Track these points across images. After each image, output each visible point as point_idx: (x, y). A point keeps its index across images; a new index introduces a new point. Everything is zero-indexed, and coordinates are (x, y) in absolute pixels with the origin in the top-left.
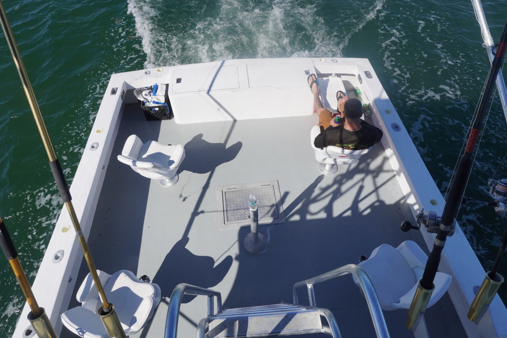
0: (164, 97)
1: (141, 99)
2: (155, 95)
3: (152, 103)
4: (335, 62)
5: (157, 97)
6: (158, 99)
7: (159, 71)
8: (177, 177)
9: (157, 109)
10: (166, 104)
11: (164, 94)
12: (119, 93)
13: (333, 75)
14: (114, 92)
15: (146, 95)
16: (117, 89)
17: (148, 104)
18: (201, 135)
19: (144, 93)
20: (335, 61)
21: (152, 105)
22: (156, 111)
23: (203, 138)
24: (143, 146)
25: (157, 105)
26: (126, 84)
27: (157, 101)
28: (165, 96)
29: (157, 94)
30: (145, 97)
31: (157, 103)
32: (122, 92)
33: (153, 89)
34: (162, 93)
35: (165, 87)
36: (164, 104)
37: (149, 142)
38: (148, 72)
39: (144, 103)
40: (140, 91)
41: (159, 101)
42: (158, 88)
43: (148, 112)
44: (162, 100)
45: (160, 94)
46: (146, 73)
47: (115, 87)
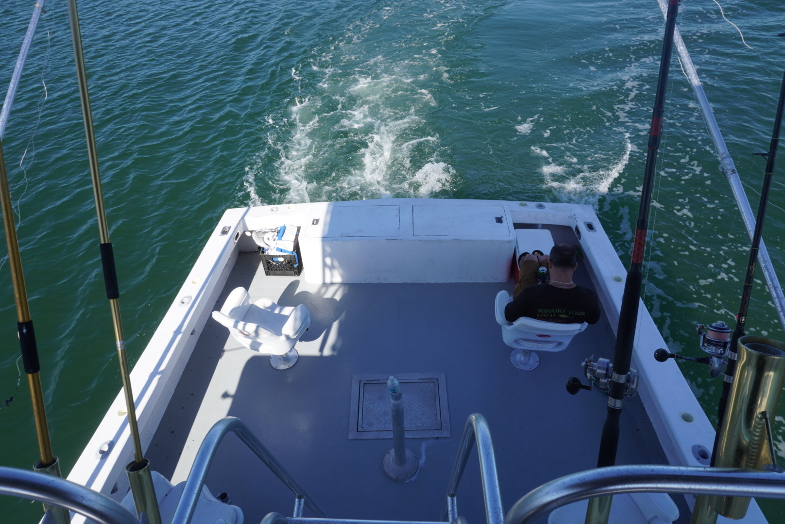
0: (293, 243)
1: (260, 243)
2: (281, 240)
3: (275, 250)
4: (541, 208)
5: (284, 242)
6: (284, 246)
7: (290, 208)
8: (295, 356)
9: (281, 260)
10: (295, 254)
11: (293, 240)
12: (231, 233)
13: (539, 226)
14: (224, 232)
15: (269, 239)
16: (230, 228)
17: (269, 252)
19: (266, 236)
21: (275, 253)
22: (279, 262)
25: (281, 254)
27: (282, 248)
29: (283, 238)
30: (268, 242)
31: (282, 251)
32: (235, 233)
33: (280, 232)
34: (290, 237)
35: (297, 229)
36: (292, 253)
39: (263, 250)
40: (262, 233)
41: (285, 249)
42: (287, 231)
43: (268, 263)
44: (290, 248)
45: (288, 238)
46: (274, 210)
47: (228, 225)
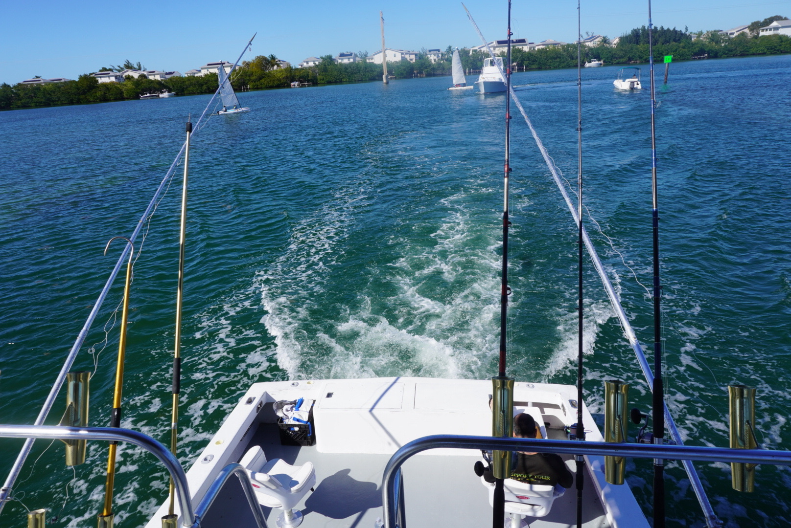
0: (308, 414)
1: (280, 414)
2: (298, 410)
3: (291, 420)
4: (531, 388)
5: (300, 413)
6: (300, 416)
7: (309, 383)
8: (300, 519)
9: (296, 429)
10: (309, 423)
11: (308, 410)
12: (255, 403)
13: (529, 404)
14: (250, 401)
15: (287, 410)
16: (254, 398)
17: (287, 422)
18: (348, 471)
19: (285, 407)
20: (531, 386)
21: (292, 422)
22: (295, 431)
23: (349, 474)
24: (266, 464)
25: (297, 423)
26: (266, 395)
27: (298, 417)
28: (309, 412)
29: (300, 409)
30: (286, 413)
31: (298, 420)
32: (260, 402)
33: (297, 404)
34: (306, 408)
35: (312, 401)
36: (307, 422)
37: (274, 460)
38: (295, 384)
39: (282, 420)
40: (281, 405)
41: (301, 419)
42: (304, 403)
43: (286, 431)
44: (305, 418)
45: (304, 409)
46: (293, 384)
47: (253, 396)
